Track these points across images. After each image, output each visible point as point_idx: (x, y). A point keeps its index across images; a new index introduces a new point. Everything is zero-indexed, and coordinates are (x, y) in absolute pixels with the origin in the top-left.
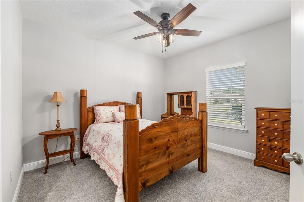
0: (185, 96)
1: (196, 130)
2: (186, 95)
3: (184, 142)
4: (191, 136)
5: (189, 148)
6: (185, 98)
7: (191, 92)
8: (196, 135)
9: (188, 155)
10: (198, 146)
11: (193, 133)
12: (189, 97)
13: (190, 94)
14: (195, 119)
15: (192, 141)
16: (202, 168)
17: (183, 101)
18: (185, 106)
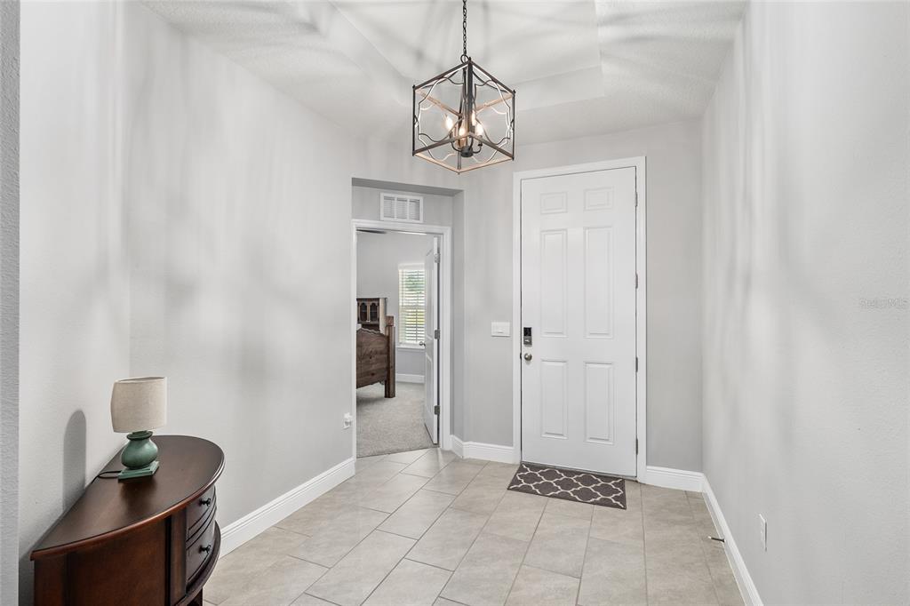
0: (369, 305)
1: (382, 347)
2: (371, 303)
3: (368, 359)
4: (376, 353)
5: (373, 367)
6: (369, 308)
7: (378, 299)
8: (381, 353)
9: (373, 374)
10: (385, 366)
11: (378, 350)
12: (375, 307)
13: (376, 303)
14: (382, 335)
15: (377, 359)
16: (389, 393)
17: (366, 313)
18: (369, 321)
